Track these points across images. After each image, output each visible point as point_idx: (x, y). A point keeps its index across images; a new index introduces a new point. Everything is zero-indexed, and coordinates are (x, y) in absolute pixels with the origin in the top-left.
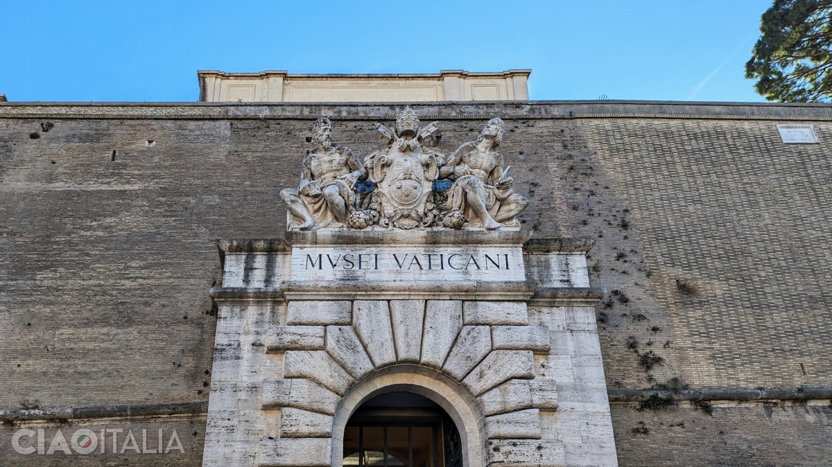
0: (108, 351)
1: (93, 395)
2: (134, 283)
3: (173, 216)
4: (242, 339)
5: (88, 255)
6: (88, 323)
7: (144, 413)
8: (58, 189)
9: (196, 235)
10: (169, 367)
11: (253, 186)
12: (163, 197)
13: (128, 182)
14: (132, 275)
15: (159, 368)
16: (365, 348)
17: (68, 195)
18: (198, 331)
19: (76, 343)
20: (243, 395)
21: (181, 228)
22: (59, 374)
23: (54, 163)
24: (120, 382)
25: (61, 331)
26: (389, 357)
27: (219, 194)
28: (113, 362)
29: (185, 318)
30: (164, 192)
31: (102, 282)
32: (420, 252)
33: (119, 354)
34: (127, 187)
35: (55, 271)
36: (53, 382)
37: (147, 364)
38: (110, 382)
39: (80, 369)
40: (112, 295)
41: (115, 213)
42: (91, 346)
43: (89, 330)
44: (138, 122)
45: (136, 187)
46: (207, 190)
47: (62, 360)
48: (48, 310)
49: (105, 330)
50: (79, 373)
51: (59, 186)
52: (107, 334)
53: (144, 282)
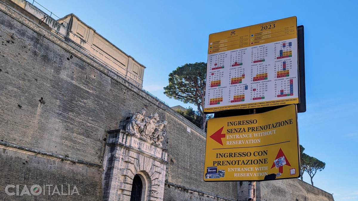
0: (83, 144)
1: (80, 156)
2: (90, 125)
3: (99, 106)
4: (120, 156)
5: (80, 111)
6: (80, 134)
7: (91, 165)
8: (74, 83)
9: (102, 114)
10: (95, 153)
11: (114, 103)
12: (97, 98)
13: (90, 89)
14: (89, 122)
15: (93, 153)
16: (139, 166)
17: (76, 87)
18: (101, 144)
19: (77, 139)
20: (119, 171)
21: (100, 110)
22: (73, 148)
23: (73, 73)
24: (86, 154)
25: (74, 134)
26: (142, 170)
27: (107, 102)
28: (84, 148)
29: (99, 140)
30: (97, 96)
31: (83, 122)
32: (149, 145)
33: (86, 146)
34: (89, 91)
35: (73, 113)
36: (72, 150)
37: (91, 151)
38: (83, 154)
39: (78, 148)
40: (85, 126)
41: (86, 99)
42: (80, 141)
43: (80, 136)
44: (92, 67)
45: (91, 92)
46: (105, 100)
47: (74, 143)
48: (71, 126)
49: (83, 137)
50: (77, 149)
51: (74, 82)
52: (83, 139)
53: (92, 125)
